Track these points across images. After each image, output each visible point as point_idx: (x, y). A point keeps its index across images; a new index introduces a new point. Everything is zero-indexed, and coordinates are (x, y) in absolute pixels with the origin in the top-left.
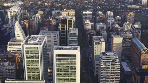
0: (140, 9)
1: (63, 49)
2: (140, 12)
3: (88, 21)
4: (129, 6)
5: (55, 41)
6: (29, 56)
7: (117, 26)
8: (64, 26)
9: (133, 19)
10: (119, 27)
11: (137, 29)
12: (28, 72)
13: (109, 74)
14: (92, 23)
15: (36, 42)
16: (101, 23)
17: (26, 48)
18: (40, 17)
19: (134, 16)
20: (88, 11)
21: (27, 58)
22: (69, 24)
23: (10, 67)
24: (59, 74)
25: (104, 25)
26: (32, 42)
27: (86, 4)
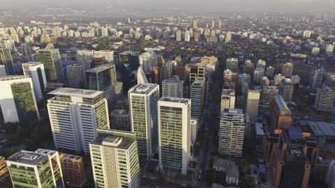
0: (307, 59)
1: (170, 101)
2: (306, 63)
3: (228, 70)
4: (292, 55)
5: (179, 92)
6: (135, 105)
7: (265, 78)
8: (194, 76)
9: (291, 71)
10: (268, 80)
11: (289, 84)
12: (134, 123)
13: (230, 136)
14: (234, 74)
15: (144, 90)
16: (245, 74)
17: (133, 96)
18: (176, 64)
19: (292, 68)
20: (233, 59)
21: (134, 107)
22: (200, 72)
23: (124, 116)
24: (163, 128)
25: (249, 76)
26: (140, 90)
27: (238, 50)
